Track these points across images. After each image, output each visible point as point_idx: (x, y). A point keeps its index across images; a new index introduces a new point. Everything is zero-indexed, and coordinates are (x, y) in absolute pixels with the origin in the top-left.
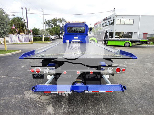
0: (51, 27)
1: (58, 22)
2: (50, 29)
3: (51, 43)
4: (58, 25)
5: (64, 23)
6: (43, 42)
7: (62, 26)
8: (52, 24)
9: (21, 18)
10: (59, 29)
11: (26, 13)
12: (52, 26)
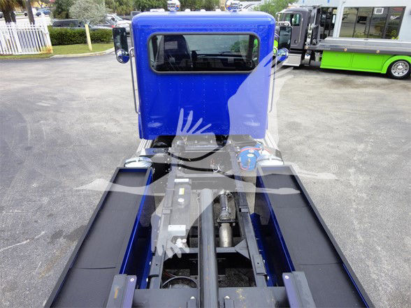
6: (89, 51)
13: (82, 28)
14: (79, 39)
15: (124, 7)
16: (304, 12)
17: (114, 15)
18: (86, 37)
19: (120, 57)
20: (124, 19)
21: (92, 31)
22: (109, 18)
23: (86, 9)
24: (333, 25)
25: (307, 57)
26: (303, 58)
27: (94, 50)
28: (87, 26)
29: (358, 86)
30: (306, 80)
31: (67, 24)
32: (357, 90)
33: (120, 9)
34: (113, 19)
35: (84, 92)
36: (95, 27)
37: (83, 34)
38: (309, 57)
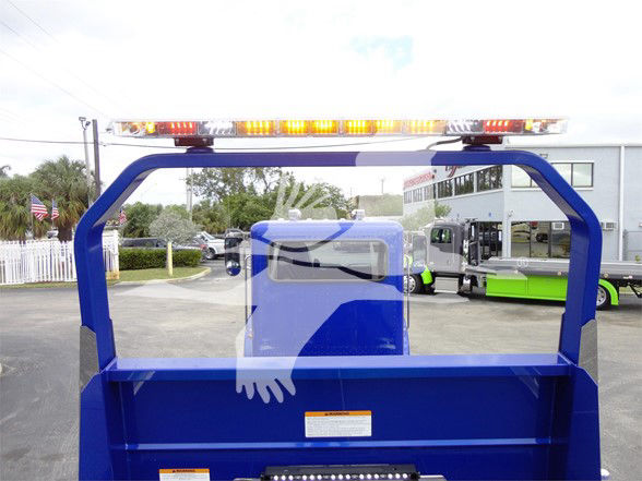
0: (214, 199)
1: (247, 174)
2: (212, 205)
3: (207, 276)
4: (246, 185)
5: (273, 180)
6: (169, 276)
7: (265, 191)
8: (221, 184)
9: (77, 164)
10: (249, 204)
11: (96, 143)
12: (221, 193)
13: (161, 248)
14: (158, 261)
15: (217, 224)
16: (455, 227)
17: (204, 233)
18: (166, 259)
19: (230, 269)
20: (217, 238)
21: (175, 251)
22: (199, 236)
23: (170, 225)
24: (500, 244)
25: (467, 282)
26: (461, 283)
27: (175, 275)
28: (170, 245)
29: (540, 318)
30: (466, 310)
31: (142, 244)
32: (539, 323)
33: (211, 226)
34: (203, 237)
35: (163, 325)
36: (180, 247)
37: (163, 256)
38: (469, 282)
